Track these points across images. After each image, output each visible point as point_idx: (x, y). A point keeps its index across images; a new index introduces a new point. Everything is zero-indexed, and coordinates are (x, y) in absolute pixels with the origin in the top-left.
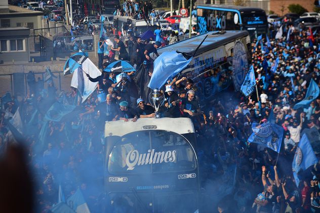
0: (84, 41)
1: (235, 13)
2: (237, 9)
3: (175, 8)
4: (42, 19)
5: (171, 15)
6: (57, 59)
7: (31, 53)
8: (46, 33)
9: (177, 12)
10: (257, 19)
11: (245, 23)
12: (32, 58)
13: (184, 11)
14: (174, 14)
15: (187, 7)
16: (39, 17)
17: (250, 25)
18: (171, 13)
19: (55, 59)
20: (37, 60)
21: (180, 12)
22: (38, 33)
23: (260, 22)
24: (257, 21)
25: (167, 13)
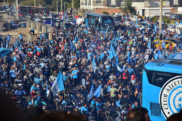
0: (23, 24)
1: (99, 17)
2: (100, 16)
3: (59, 11)
4: (6, 14)
5: (57, 14)
6: (12, 30)
7: (2, 28)
8: (7, 20)
9: (59, 13)
10: (109, 20)
11: (103, 22)
12: (2, 30)
13: (62, 13)
14: (58, 14)
15: (63, 11)
16: (5, 14)
17: (105, 23)
18: (57, 13)
19: (11, 31)
20: (4, 31)
21: (60, 13)
22: (4, 20)
23: (110, 22)
24: (109, 21)
25: (55, 14)
